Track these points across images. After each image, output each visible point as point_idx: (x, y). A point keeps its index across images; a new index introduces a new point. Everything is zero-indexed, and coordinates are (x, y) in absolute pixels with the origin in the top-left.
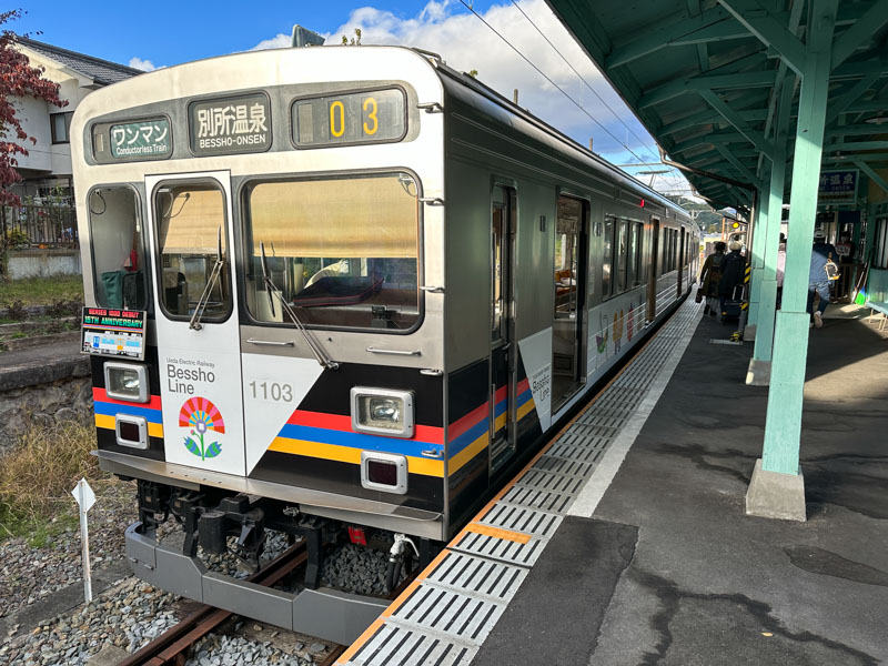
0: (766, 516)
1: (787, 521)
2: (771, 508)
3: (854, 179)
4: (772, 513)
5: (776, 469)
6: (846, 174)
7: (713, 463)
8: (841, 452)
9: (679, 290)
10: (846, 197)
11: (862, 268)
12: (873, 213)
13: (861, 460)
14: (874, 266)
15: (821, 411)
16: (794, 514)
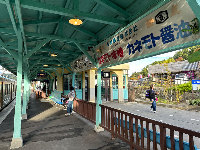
0: (14, 148)
1: (18, 148)
2: (15, 146)
3: (46, 75)
4: (16, 147)
5: (16, 138)
6: (45, 74)
7: (6, 140)
8: (35, 130)
9: (12, 99)
10: (45, 78)
11: (50, 91)
12: (51, 81)
13: (38, 131)
14: (52, 91)
15: (34, 123)
16: (20, 146)
